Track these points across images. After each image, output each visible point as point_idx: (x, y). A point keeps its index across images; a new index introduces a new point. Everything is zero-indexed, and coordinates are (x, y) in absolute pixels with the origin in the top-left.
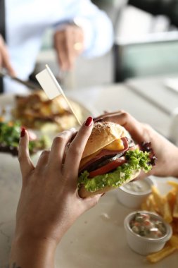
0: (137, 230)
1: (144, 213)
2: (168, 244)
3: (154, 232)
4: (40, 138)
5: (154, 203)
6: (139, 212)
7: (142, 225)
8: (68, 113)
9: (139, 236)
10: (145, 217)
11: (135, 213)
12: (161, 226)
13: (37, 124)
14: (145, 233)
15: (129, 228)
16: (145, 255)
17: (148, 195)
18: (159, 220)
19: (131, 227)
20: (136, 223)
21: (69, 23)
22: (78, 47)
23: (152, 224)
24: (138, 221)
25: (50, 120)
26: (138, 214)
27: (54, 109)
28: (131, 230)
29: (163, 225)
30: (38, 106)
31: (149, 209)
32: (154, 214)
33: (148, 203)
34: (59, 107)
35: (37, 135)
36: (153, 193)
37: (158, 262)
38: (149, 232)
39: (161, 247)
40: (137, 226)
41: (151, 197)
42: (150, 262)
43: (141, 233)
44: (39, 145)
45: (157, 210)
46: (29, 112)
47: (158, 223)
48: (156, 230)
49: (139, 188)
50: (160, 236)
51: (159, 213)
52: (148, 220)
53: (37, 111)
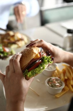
0: (50, 85)
1: (53, 78)
2: (63, 90)
3: (58, 85)
4: (10, 51)
5: (57, 74)
6: (51, 78)
7: (52, 83)
8: (21, 40)
9: (51, 87)
10: (53, 80)
11: (49, 78)
12: (60, 83)
13: (9, 45)
14: (54, 86)
15: (47, 84)
16: (54, 95)
17: (55, 70)
18: (60, 80)
19: (48, 84)
20: (50, 82)
21: (20, 3)
22: (24, 13)
23: (56, 82)
24: (51, 81)
25: (14, 43)
26: (51, 79)
27: (16, 38)
28: (48, 85)
29: (61, 82)
30: (9, 38)
31: (55, 76)
32: (57, 78)
33: (55, 74)
34: (18, 38)
35: (9, 50)
36: (57, 70)
37: (59, 97)
38: (55, 85)
39: (60, 91)
40: (51, 84)
41: (56, 71)
42: (56, 98)
43: (52, 86)
44: (10, 53)
45: (59, 76)
46: (5, 41)
47: (59, 81)
48: (58, 84)
49: (51, 68)
50: (60, 87)
51: (59, 77)
52: (55, 81)
53: (9, 40)
